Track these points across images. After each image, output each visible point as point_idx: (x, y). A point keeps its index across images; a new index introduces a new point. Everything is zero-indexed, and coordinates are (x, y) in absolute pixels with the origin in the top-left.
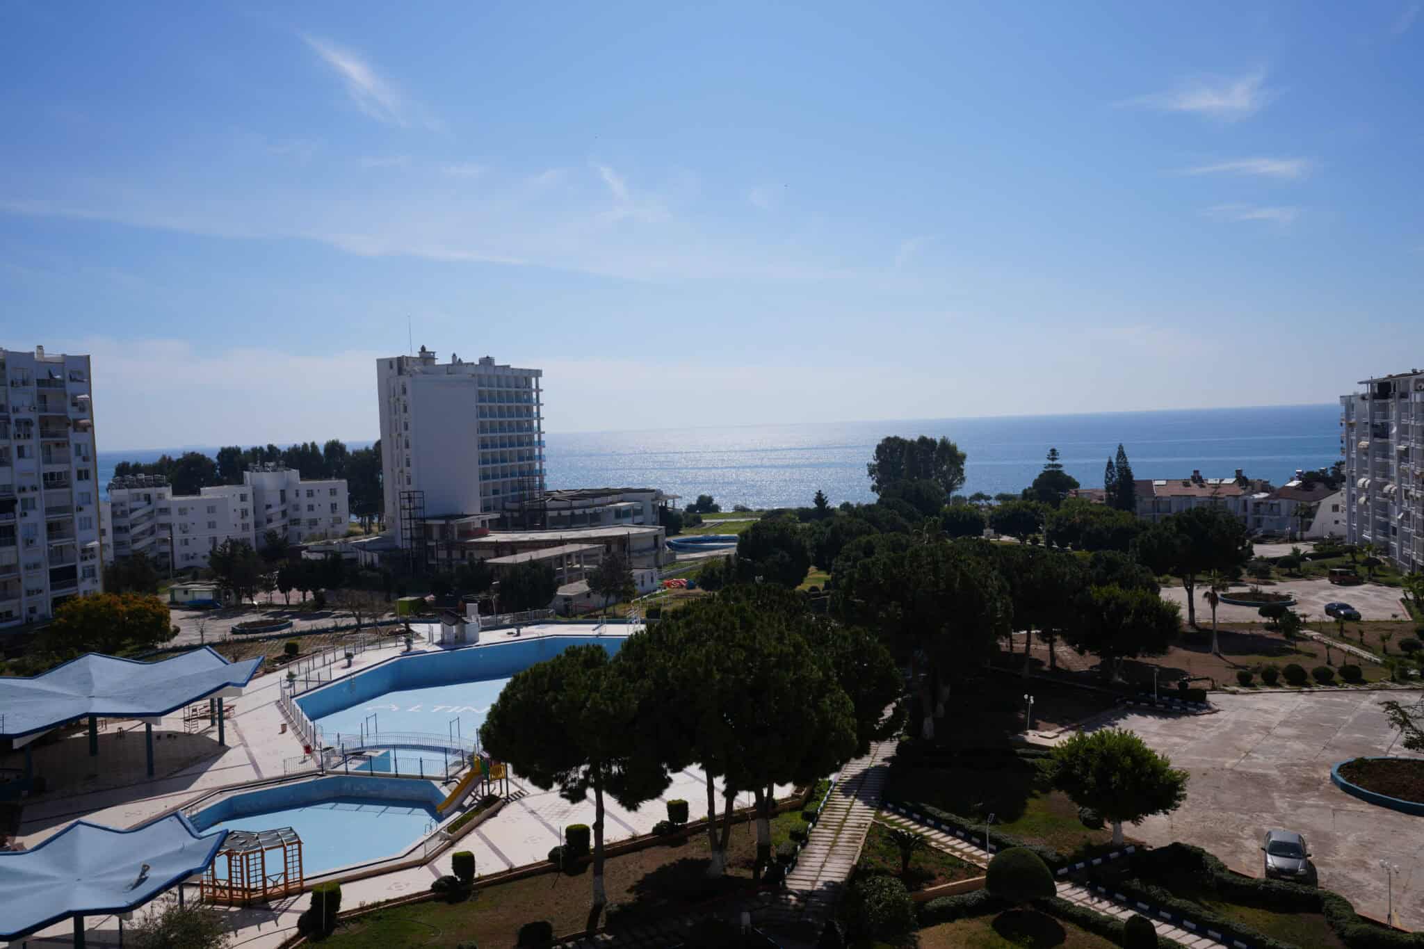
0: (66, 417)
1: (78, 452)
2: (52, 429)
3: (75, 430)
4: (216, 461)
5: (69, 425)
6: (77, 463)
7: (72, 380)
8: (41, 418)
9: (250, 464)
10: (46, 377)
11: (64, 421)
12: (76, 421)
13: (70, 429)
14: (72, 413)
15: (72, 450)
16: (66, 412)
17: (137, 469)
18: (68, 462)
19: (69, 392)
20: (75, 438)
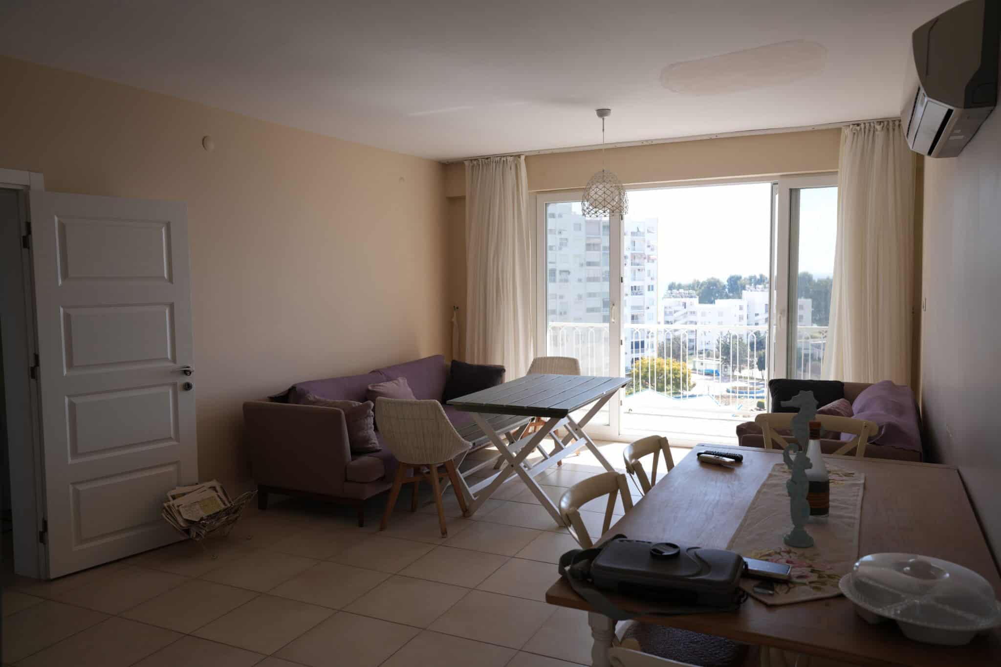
0: (644, 253)
1: (649, 275)
2: (637, 261)
3: (648, 262)
4: (726, 283)
5: (645, 258)
6: (648, 282)
7: (649, 232)
8: (632, 254)
9: (747, 286)
10: (636, 230)
11: (643, 256)
12: (649, 256)
13: (646, 261)
14: (647, 252)
15: (646, 272)
16: (644, 251)
17: (679, 287)
18: (643, 280)
19: (646, 240)
20: (648, 266)
